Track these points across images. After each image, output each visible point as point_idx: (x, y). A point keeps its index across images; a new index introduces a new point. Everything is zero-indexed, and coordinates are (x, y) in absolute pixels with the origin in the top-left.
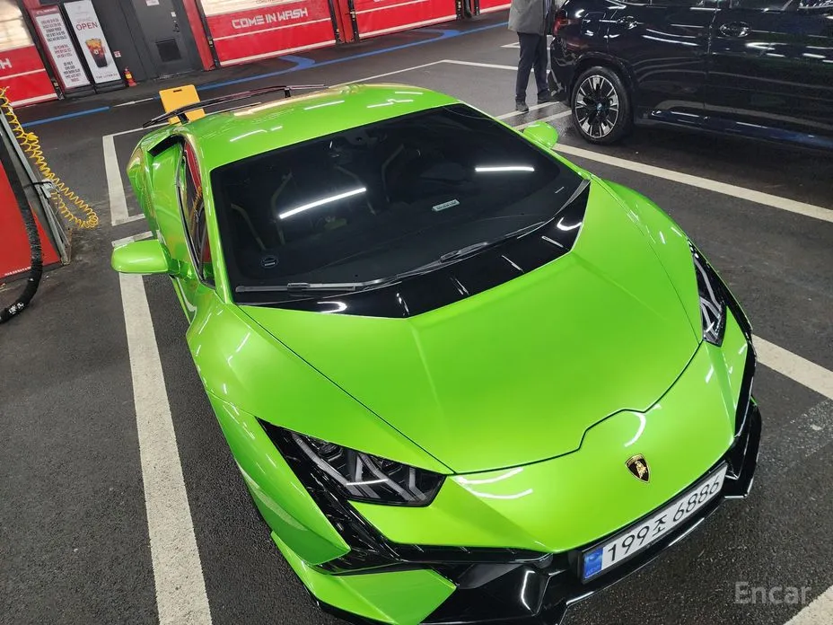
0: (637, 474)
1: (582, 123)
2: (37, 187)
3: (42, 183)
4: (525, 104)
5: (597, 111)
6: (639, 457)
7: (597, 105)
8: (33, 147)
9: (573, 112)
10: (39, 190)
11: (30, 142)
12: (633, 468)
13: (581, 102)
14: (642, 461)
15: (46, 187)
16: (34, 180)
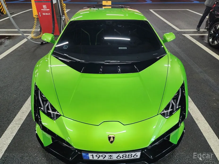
0: (109, 140)
1: (210, 39)
2: (61, 17)
3: (63, 16)
4: (199, 28)
5: (216, 36)
6: (114, 136)
7: (217, 34)
8: (64, 7)
9: (209, 35)
10: (62, 18)
11: (64, 6)
12: (109, 138)
13: (212, 32)
14: (114, 138)
15: (63, 17)
16: (61, 15)
